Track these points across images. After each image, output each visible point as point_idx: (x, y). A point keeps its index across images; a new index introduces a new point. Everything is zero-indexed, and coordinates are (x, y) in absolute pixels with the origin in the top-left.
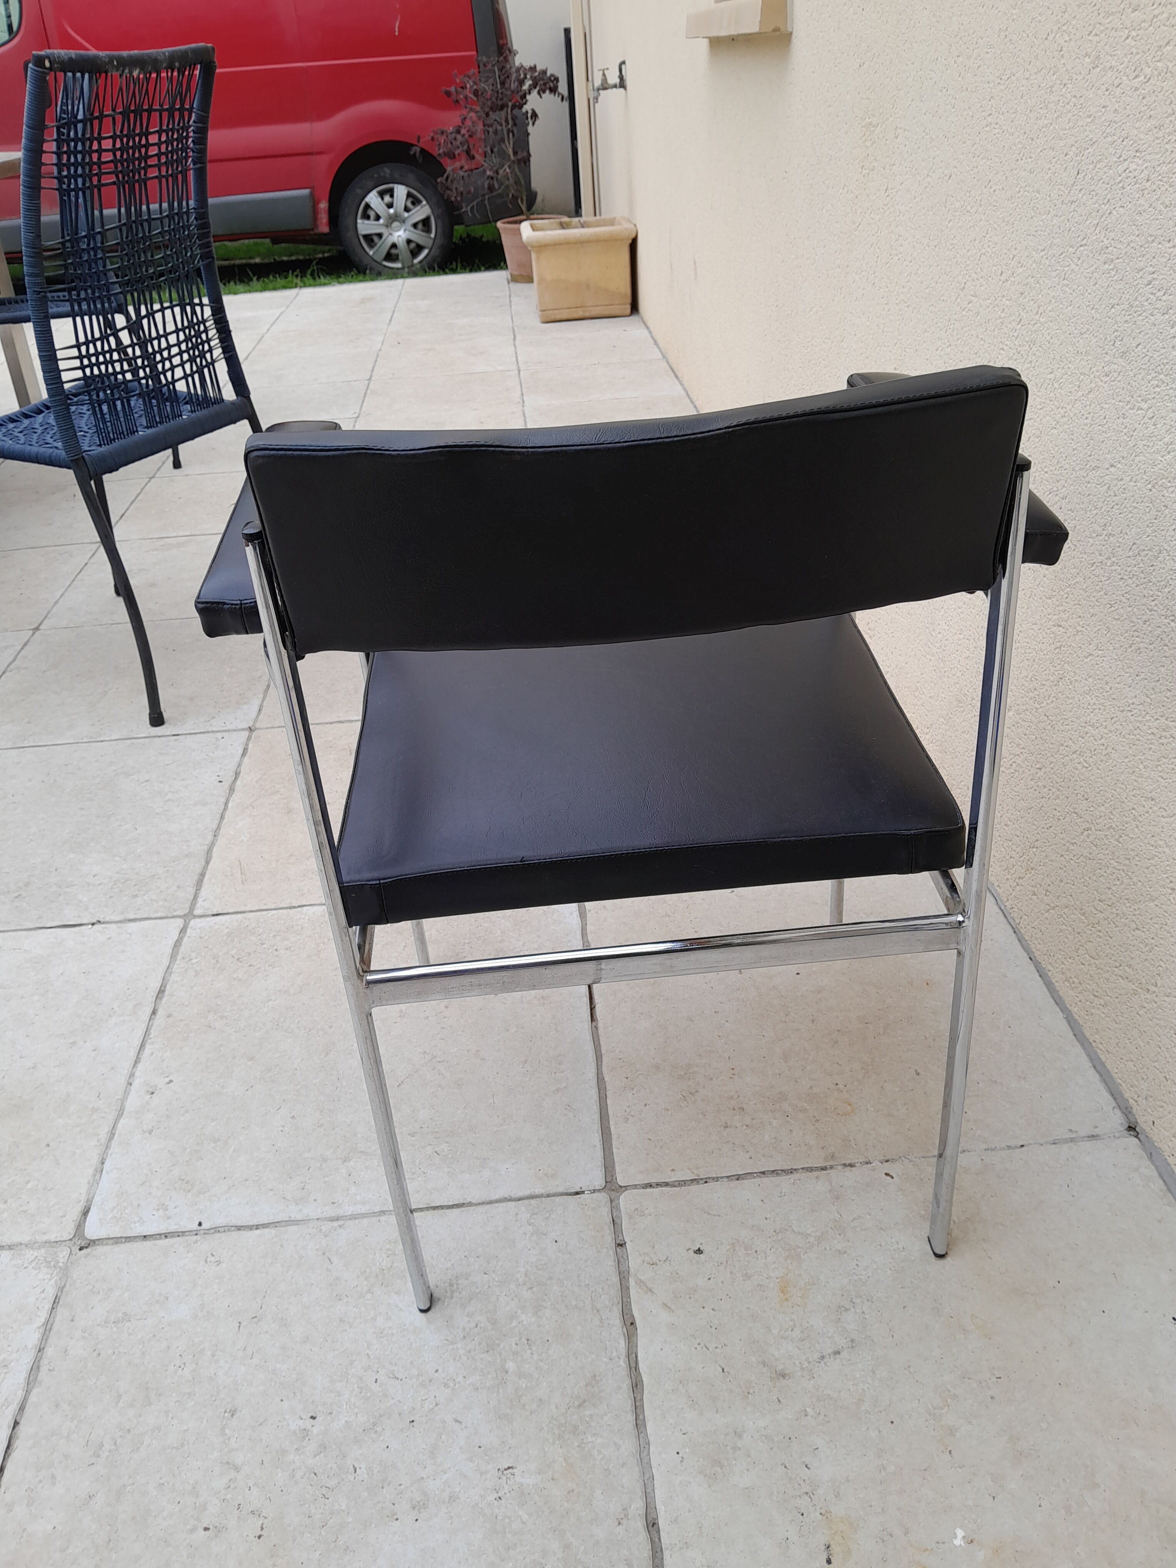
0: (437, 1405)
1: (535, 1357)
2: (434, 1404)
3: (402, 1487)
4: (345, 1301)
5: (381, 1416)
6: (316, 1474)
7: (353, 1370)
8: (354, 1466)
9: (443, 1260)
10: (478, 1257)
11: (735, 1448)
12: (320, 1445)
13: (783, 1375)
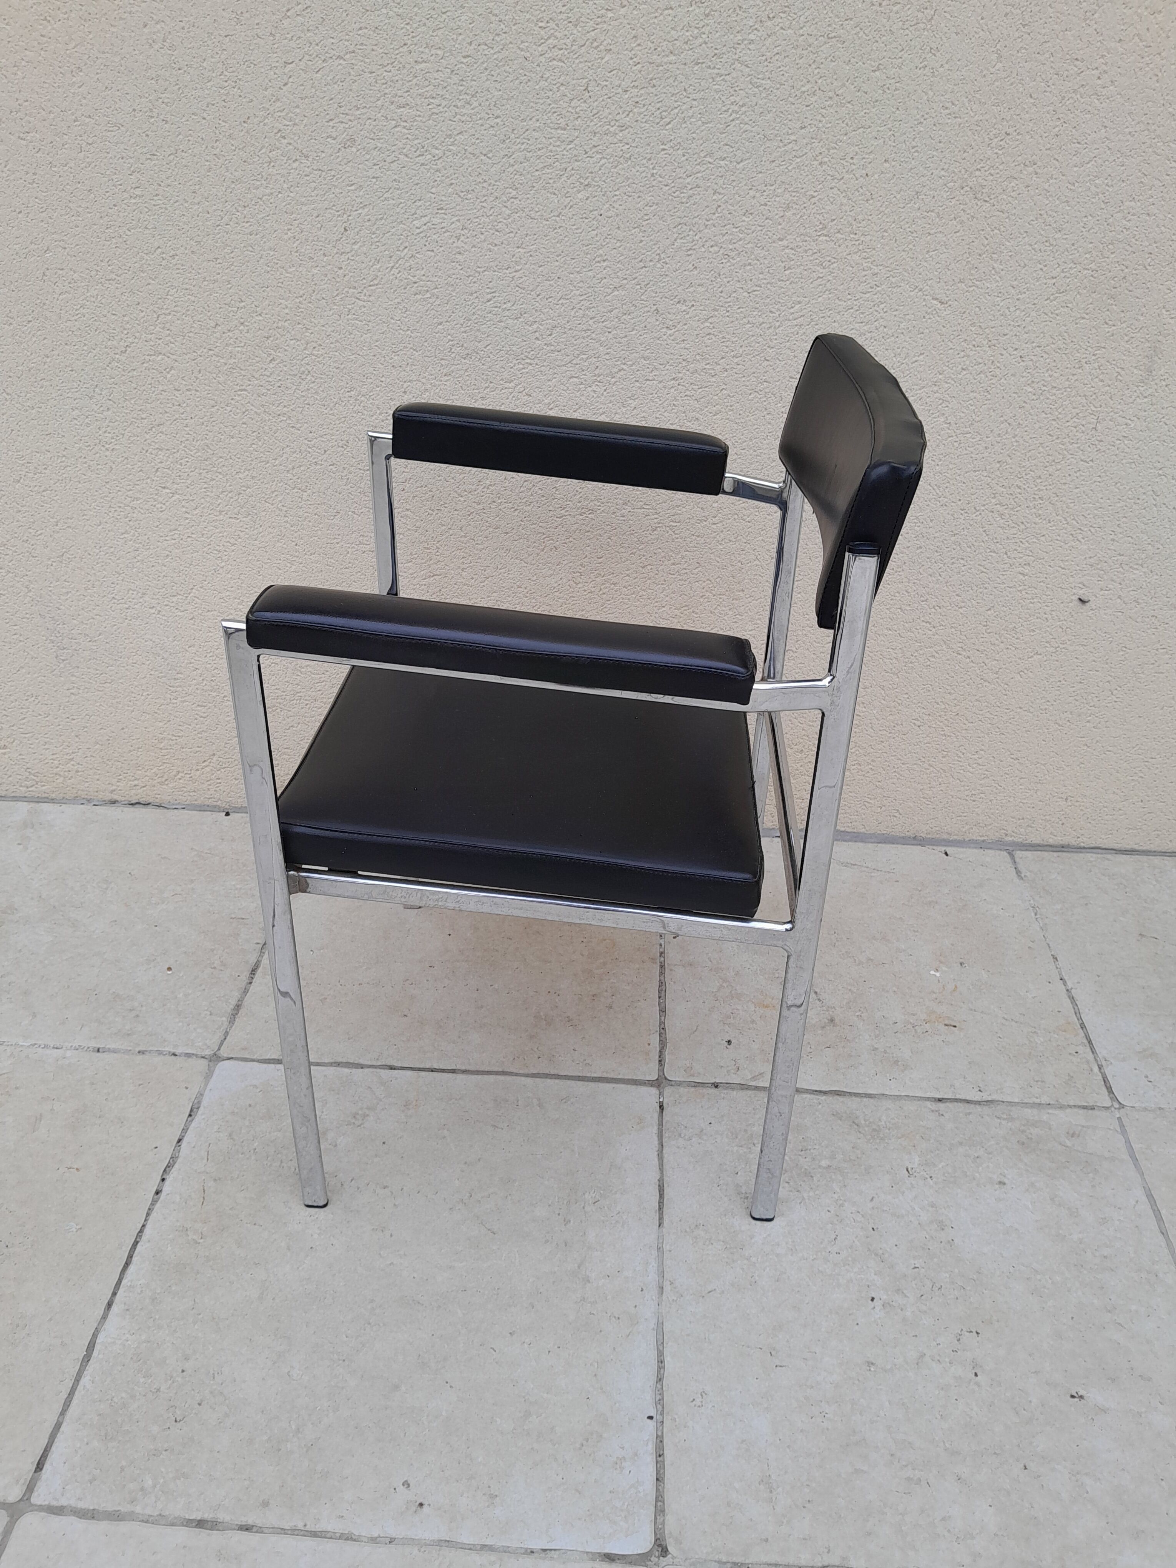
0: (858, 1212)
1: (817, 1147)
2: (858, 1214)
3: (927, 1237)
4: (757, 1278)
5: (869, 1250)
6: (922, 1296)
7: (827, 1270)
8: (913, 1269)
9: (719, 1203)
10: (719, 1178)
12: (898, 1294)
13: (832, 1020)
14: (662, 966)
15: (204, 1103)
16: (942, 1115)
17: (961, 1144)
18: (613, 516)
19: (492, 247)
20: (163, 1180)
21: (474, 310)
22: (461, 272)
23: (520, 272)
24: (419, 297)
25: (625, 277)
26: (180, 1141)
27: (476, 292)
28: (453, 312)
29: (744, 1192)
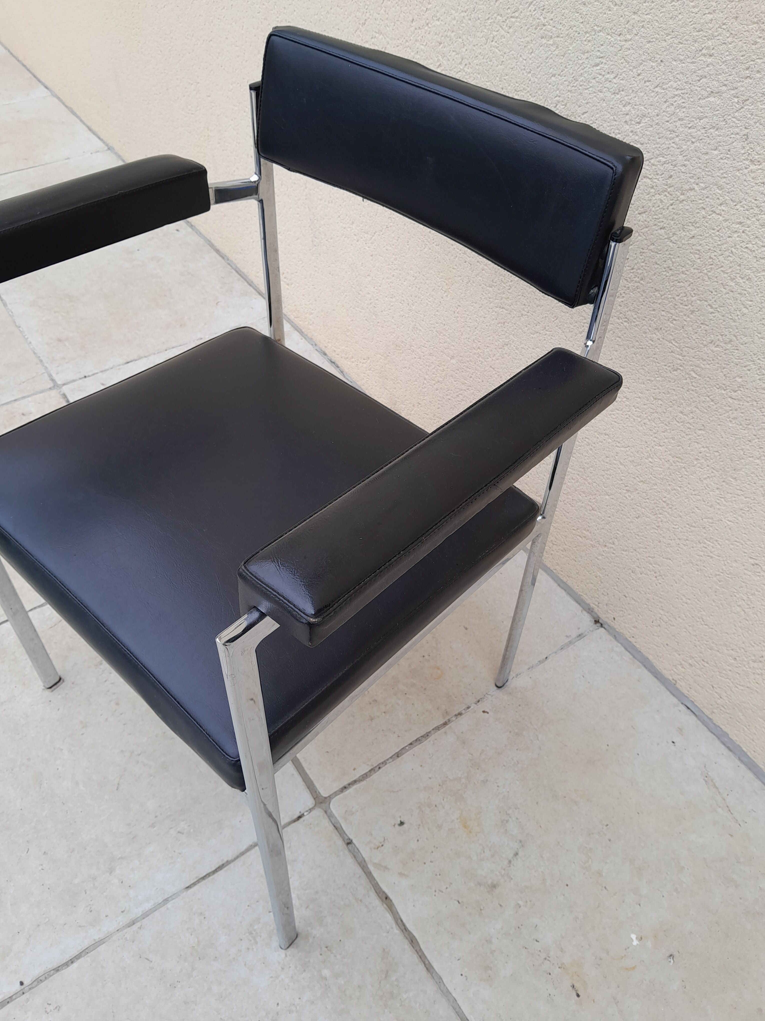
4: (179, 986)
9: (233, 916)
11: (492, 952)
13: (494, 886)
19: (612, 6)
21: (582, 71)
22: (582, 25)
23: (630, 42)
24: (544, 41)
27: (588, 52)
28: (565, 67)
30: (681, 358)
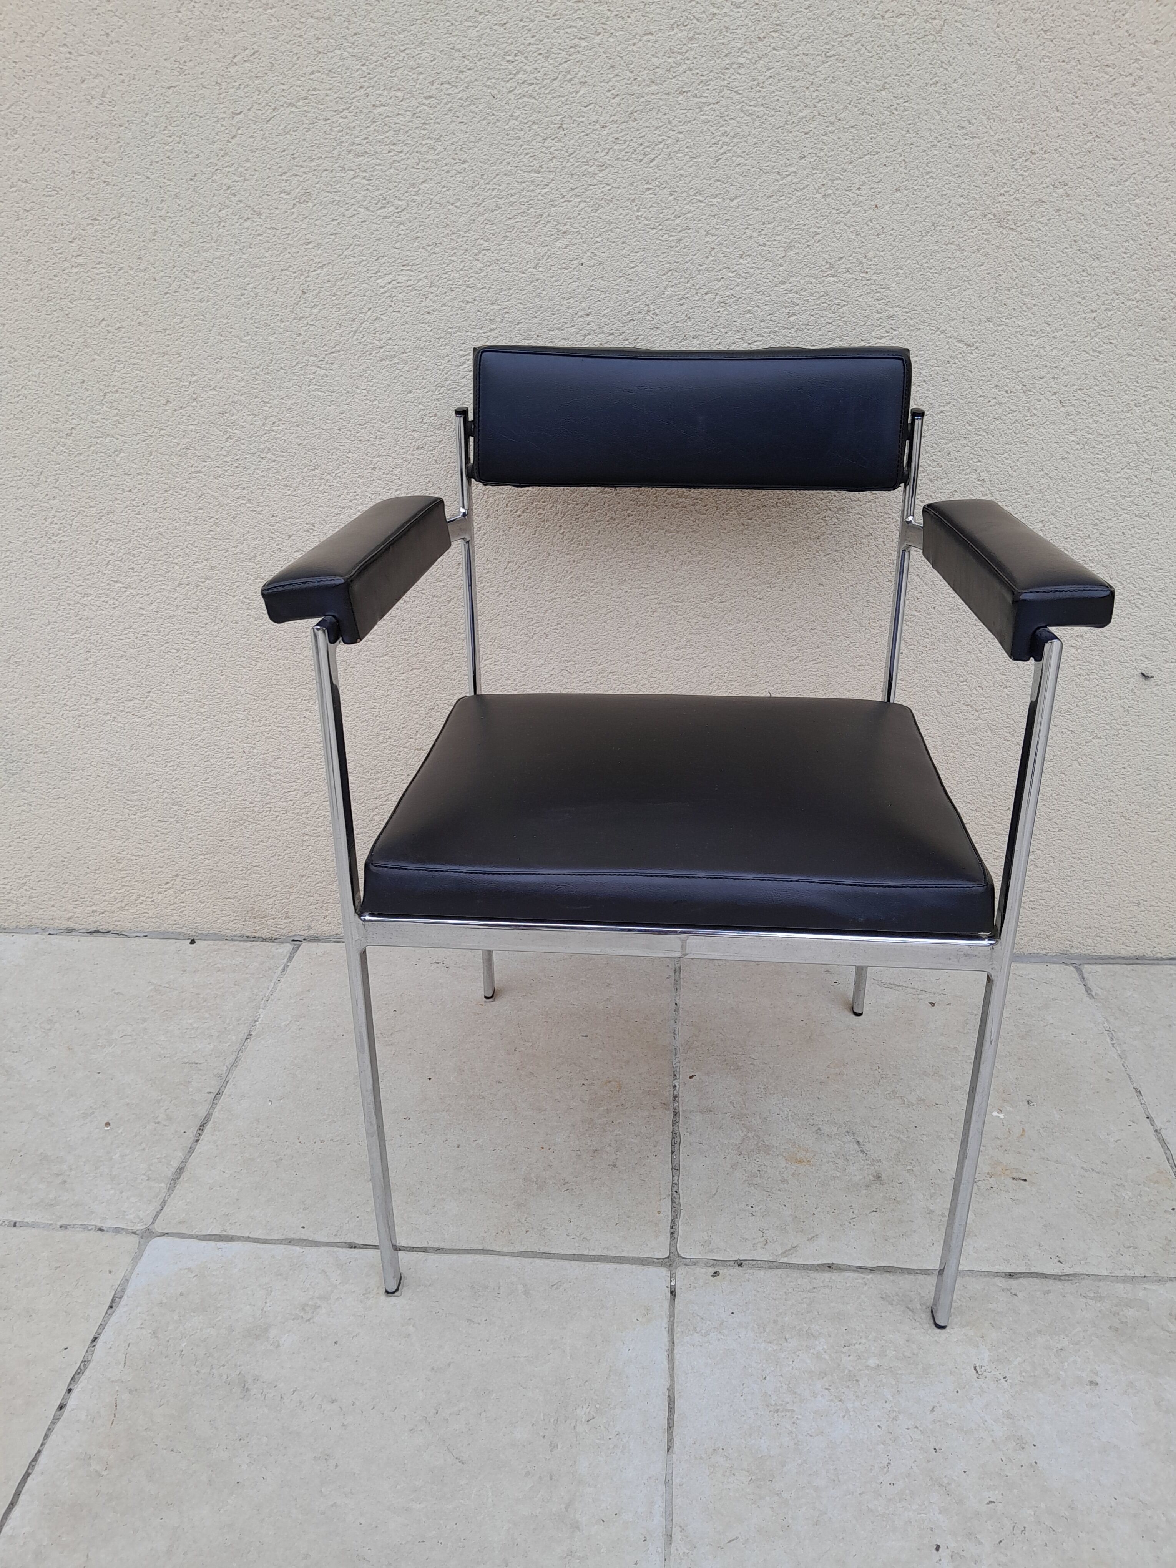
0: (916, 1427)
1: (863, 1341)
2: (916, 1430)
3: (1003, 1459)
4: (790, 1521)
5: (931, 1479)
6: (1001, 1541)
7: (879, 1509)
8: (988, 1504)
9: (743, 1418)
10: (743, 1384)
12: (969, 1540)
13: (878, 1177)
14: (676, 1114)
15: (129, 1291)
16: (1015, 1295)
17: (1040, 1332)
18: (609, 598)
19: (464, 305)
20: (70, 1390)
22: (431, 333)
23: (496, 331)
25: (611, 332)
26: (95, 1339)
29: (773, 1403)
30: (656, 596)
